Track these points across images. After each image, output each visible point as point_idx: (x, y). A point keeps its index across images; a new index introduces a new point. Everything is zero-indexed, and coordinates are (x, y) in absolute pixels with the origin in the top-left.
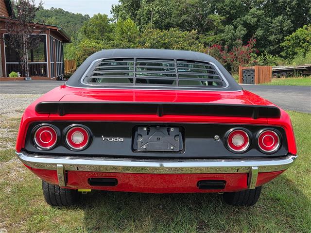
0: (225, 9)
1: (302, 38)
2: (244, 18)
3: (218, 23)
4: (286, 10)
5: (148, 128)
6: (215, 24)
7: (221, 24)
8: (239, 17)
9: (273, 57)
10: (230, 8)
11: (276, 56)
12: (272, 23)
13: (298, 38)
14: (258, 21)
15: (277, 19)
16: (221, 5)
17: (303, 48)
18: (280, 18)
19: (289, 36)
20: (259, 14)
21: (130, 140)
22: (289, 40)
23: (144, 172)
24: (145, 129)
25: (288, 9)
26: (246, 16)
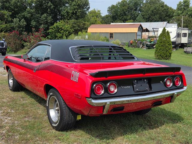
0: (11, 7)
1: (60, 27)
2: (23, 14)
3: (8, 16)
4: (48, 10)
5: (137, 81)
6: (6, 17)
7: (9, 17)
8: (20, 13)
9: (44, 38)
10: (14, 7)
11: (46, 38)
12: (40, 18)
13: (58, 27)
14: (32, 16)
15: (44, 15)
16: (9, 4)
17: (60, 33)
18: (45, 15)
19: (52, 26)
20: (32, 12)
21: (132, 86)
22: (52, 29)
23: (138, 101)
24: (136, 81)
25: (49, 10)
26: (24, 13)
